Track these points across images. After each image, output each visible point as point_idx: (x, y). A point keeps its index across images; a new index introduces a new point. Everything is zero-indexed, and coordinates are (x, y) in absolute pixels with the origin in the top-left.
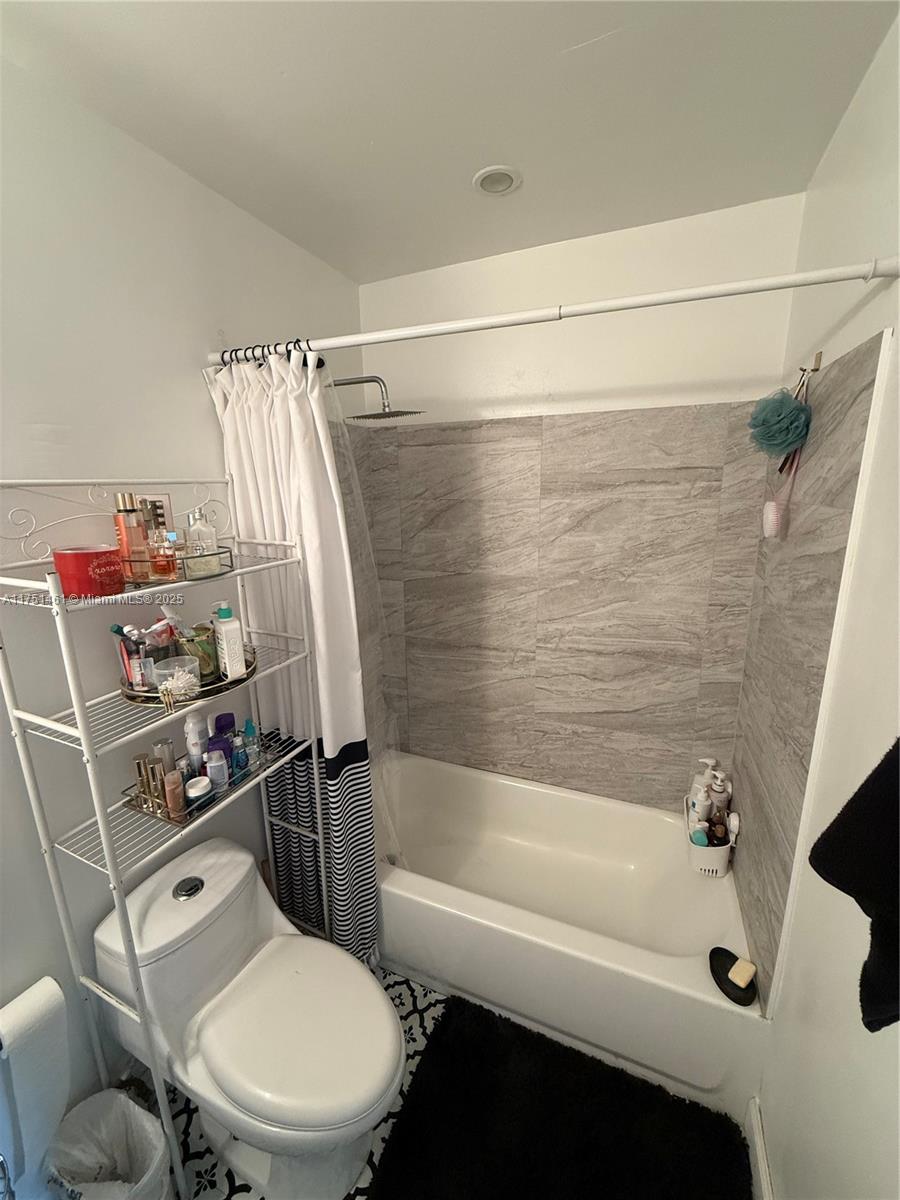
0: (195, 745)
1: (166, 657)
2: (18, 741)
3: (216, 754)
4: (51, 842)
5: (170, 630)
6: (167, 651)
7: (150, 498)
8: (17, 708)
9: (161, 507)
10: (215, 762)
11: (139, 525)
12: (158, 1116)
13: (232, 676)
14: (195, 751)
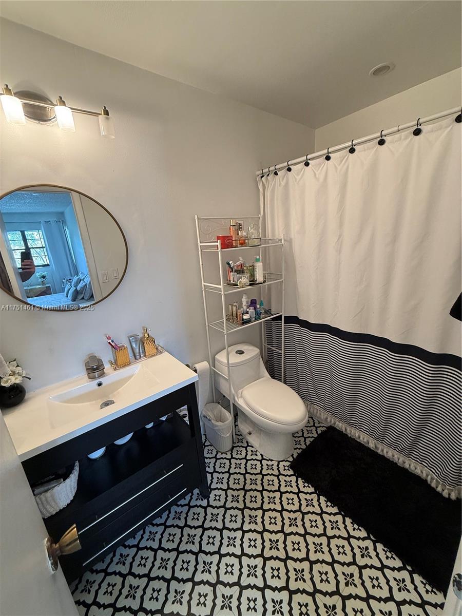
0: (245, 305)
1: (240, 273)
2: (204, 292)
3: (251, 308)
4: (208, 324)
5: (241, 265)
6: (240, 271)
7: (239, 222)
8: (204, 282)
9: (241, 225)
10: (251, 310)
11: (235, 230)
12: (230, 412)
13: (259, 281)
14: (245, 308)
